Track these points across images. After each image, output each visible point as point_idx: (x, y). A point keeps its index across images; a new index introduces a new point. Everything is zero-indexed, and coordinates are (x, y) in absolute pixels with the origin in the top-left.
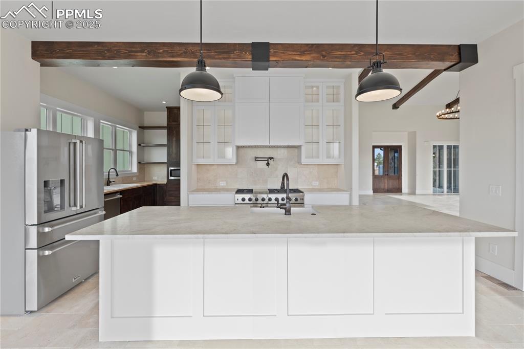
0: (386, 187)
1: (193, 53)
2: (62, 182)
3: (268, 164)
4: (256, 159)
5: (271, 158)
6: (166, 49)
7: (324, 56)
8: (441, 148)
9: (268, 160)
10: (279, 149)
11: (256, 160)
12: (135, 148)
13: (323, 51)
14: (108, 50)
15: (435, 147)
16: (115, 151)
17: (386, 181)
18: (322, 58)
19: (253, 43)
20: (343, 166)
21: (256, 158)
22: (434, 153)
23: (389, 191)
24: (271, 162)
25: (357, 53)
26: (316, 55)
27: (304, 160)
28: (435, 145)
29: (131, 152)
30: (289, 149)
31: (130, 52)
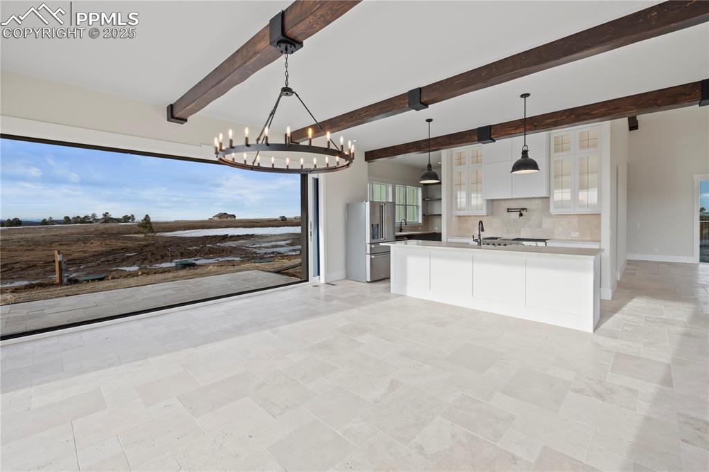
2: (378, 225)
3: (521, 215)
4: (509, 210)
5: (523, 209)
7: (535, 126)
9: (521, 211)
10: (532, 200)
12: (420, 203)
13: (534, 122)
14: (397, 150)
16: (406, 206)
18: (533, 128)
19: (479, 128)
21: (508, 209)
24: (524, 213)
27: (553, 210)
29: (417, 206)
31: (407, 149)
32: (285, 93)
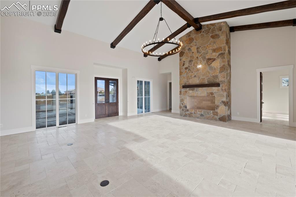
0: (107, 113)
8: (141, 82)
17: (107, 108)
23: (109, 115)
28: (138, 80)
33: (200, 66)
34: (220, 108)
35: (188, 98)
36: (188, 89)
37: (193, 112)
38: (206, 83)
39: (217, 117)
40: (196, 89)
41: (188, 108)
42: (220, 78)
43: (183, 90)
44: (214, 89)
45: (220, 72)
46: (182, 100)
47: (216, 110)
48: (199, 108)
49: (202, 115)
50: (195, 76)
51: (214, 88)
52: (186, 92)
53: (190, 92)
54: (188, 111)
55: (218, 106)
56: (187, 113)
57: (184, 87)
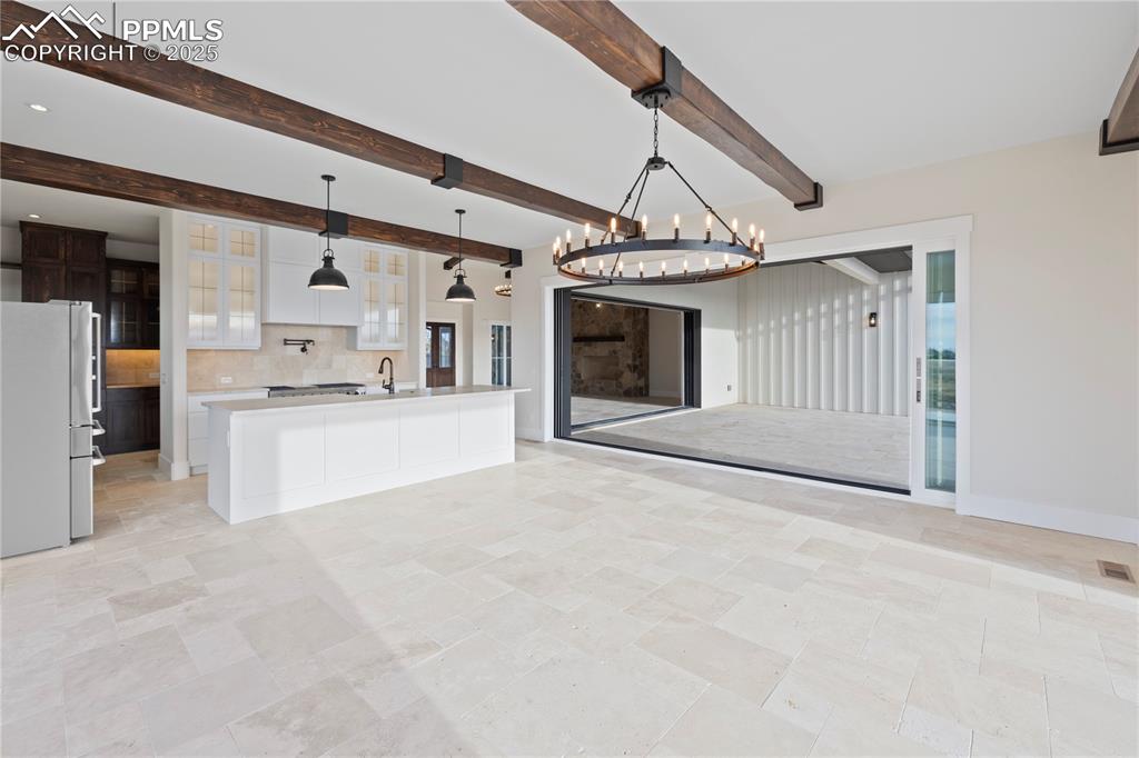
1: (249, 207)
3: (304, 350)
4: (286, 342)
5: (309, 341)
6: (208, 194)
8: (500, 328)
9: (304, 346)
10: (320, 329)
11: (286, 344)
13: (402, 233)
14: (104, 177)
15: (493, 327)
18: (401, 240)
20: (405, 353)
21: (285, 340)
22: (493, 336)
24: (308, 346)
25: (433, 241)
26: (395, 237)
27: (360, 346)
28: (494, 325)
30: (337, 330)
32: (653, 166)
33: (598, 306)
34: (625, 375)
35: (583, 360)
36: (583, 343)
37: (590, 384)
38: (608, 334)
39: (621, 391)
40: (593, 343)
41: (583, 378)
42: (626, 328)
43: (576, 345)
44: (619, 344)
45: (626, 318)
46: (574, 364)
47: (620, 380)
48: (604, 378)
49: (602, 389)
50: (593, 322)
51: (617, 343)
52: (580, 349)
53: (586, 349)
54: (582, 382)
55: (622, 373)
56: (582, 386)
57: (576, 340)
